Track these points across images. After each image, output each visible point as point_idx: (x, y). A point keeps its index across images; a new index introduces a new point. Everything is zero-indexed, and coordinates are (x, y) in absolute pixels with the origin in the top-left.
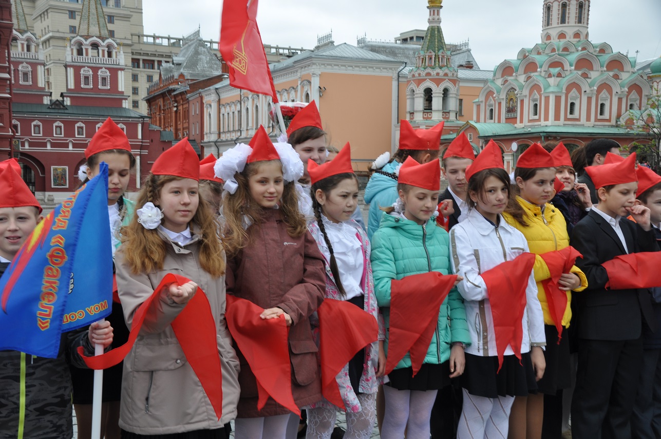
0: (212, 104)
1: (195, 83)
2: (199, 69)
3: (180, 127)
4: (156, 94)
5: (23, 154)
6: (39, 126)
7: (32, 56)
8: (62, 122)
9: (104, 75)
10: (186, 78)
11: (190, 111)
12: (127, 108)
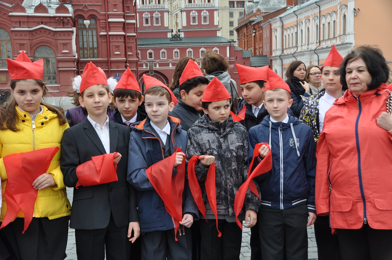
0: (278, 29)
1: (267, 15)
2: (271, 4)
3: (257, 47)
4: (241, 25)
5: (156, 71)
6: (164, 53)
7: (161, 7)
8: (178, 49)
9: (205, 15)
10: (262, 12)
11: (263, 35)
12: (220, 36)
